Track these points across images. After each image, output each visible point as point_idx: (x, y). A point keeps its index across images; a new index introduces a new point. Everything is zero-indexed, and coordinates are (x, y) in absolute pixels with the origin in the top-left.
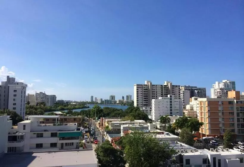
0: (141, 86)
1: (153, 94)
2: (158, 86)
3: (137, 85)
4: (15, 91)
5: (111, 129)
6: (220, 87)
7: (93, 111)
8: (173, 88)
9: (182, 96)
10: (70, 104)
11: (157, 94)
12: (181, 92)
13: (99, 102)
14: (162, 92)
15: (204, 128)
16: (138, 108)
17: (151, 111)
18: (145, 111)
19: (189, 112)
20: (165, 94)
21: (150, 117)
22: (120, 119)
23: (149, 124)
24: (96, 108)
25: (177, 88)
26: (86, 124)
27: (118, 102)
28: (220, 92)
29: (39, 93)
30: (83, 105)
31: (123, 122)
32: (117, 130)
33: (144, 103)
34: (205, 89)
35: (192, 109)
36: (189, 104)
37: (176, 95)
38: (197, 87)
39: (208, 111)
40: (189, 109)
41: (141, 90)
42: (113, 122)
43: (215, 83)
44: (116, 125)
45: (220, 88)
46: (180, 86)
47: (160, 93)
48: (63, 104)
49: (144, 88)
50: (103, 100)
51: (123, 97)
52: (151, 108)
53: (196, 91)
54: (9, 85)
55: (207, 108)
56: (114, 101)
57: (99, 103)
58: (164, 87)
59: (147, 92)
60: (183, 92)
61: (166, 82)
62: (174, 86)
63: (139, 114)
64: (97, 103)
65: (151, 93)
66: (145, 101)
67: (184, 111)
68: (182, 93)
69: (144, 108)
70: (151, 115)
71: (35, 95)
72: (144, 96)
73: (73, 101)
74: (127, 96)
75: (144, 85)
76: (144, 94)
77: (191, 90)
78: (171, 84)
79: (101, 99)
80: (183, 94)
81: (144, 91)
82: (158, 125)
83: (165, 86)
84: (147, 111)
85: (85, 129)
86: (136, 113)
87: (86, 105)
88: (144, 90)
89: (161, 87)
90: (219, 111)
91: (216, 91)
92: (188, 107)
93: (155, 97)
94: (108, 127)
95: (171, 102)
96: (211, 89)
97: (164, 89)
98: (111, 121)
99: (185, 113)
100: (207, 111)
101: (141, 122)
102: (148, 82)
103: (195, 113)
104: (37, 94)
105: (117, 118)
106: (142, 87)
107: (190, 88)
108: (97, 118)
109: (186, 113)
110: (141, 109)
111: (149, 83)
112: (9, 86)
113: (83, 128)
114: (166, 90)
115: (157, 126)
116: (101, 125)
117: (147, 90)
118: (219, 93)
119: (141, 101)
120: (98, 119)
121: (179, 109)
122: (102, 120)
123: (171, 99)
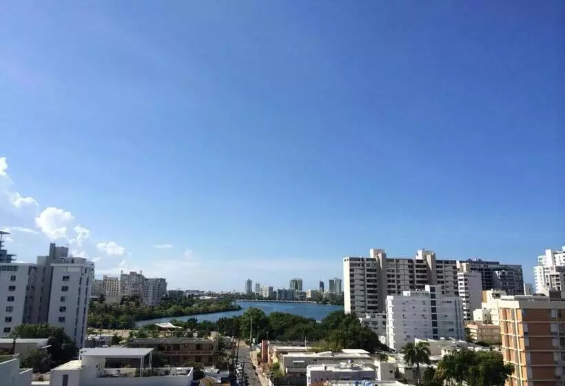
0: (361, 262)
1: (389, 281)
2: (401, 262)
3: (351, 259)
4: (66, 278)
5: (283, 373)
6: (558, 264)
7: (245, 323)
8: (438, 267)
9: (463, 286)
10: (198, 301)
11: (398, 282)
12: (460, 275)
13: (266, 294)
14: (411, 277)
15: (516, 377)
16: (353, 316)
17: (384, 323)
18: (371, 323)
19: (481, 329)
20: (419, 282)
21: (382, 340)
22: (308, 344)
23: (377, 363)
24: (252, 314)
25: (450, 268)
26: (226, 355)
27: (309, 296)
28: (557, 276)
29: (128, 274)
30: (226, 301)
31: (314, 355)
32: (298, 376)
33: (369, 302)
34: (520, 266)
35: (488, 319)
36: (480, 307)
37: (448, 284)
38: (501, 263)
39: (525, 333)
40: (481, 319)
41: (361, 272)
42: (290, 355)
43: (544, 254)
44: (296, 363)
45: (556, 267)
46: (455, 262)
47: (407, 278)
48: (180, 301)
49: (368, 265)
50: (275, 289)
51: (322, 284)
52: (385, 317)
53: (497, 272)
54: (52, 265)
55: (521, 326)
56: (301, 293)
57: (265, 299)
58: (415, 263)
59: (375, 276)
60: (465, 275)
61: (420, 253)
62: (441, 262)
63: (355, 333)
64: (260, 298)
65: (385, 278)
66: (371, 297)
67: (469, 326)
68: (462, 278)
69: (367, 317)
70: (385, 335)
71: (119, 279)
72: (368, 286)
73: (207, 291)
74: (331, 282)
75: (368, 259)
76: (368, 281)
77: (486, 270)
78: (433, 257)
79: (271, 289)
80: (466, 280)
81: (369, 273)
82: (399, 365)
83: (418, 261)
84: (375, 323)
85: (222, 373)
86: (347, 330)
87: (233, 303)
88: (368, 270)
89: (410, 264)
90: (552, 333)
91: (548, 274)
92: (478, 315)
93: (396, 289)
94: (277, 367)
95: (433, 303)
96: (535, 268)
97: (415, 269)
98: (285, 352)
99: (472, 331)
100: (522, 334)
101: (359, 355)
102: (376, 252)
103: (495, 331)
104: (123, 276)
105: (302, 343)
106: (363, 265)
107: (482, 266)
108: (254, 340)
109: (474, 329)
110: (361, 319)
111: (380, 255)
112: (52, 267)
113: (217, 370)
114: (421, 271)
115: (397, 369)
116: (263, 359)
117: (375, 270)
118: (555, 278)
119: (362, 299)
120: (256, 344)
121: (455, 321)
122: (266, 347)
123: (433, 296)
